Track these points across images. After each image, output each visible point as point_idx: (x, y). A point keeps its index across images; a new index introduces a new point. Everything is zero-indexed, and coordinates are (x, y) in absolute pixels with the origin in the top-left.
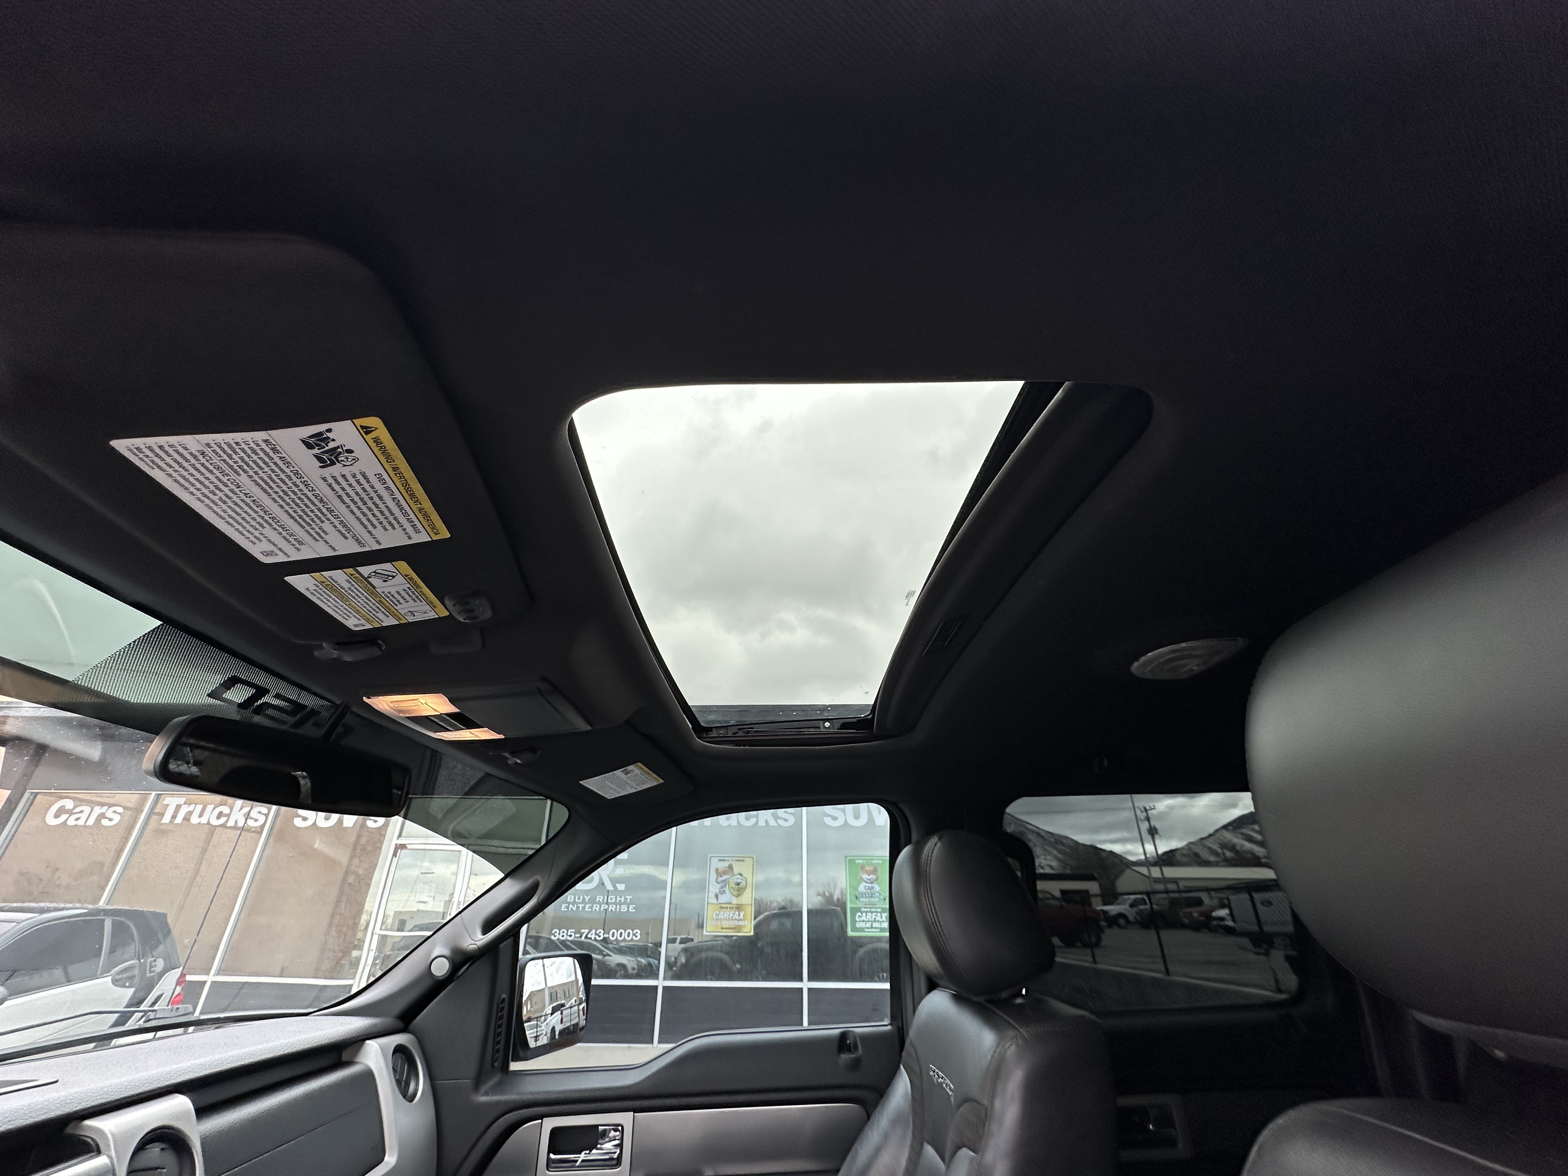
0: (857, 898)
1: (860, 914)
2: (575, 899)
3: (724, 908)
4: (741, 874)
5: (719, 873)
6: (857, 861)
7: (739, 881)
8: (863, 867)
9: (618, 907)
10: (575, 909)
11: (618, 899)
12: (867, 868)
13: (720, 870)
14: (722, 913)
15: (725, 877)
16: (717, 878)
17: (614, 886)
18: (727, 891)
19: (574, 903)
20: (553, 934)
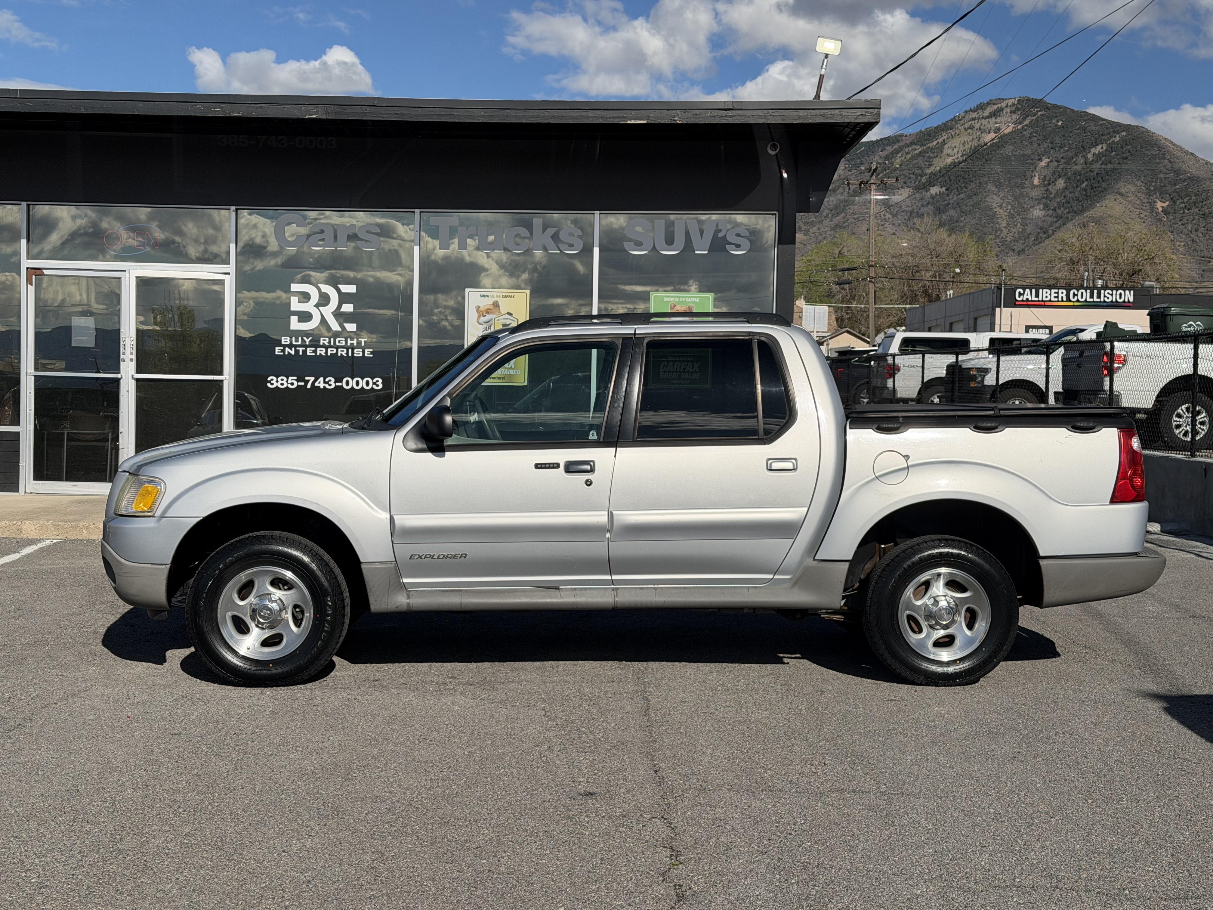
1: (666, 364)
2: (291, 340)
4: (509, 314)
5: (481, 313)
6: (666, 299)
7: (508, 322)
8: (673, 307)
9: (350, 350)
10: (293, 352)
11: (349, 342)
12: (678, 307)
13: (481, 309)
15: (488, 317)
16: (479, 317)
19: (291, 346)
20: (269, 382)
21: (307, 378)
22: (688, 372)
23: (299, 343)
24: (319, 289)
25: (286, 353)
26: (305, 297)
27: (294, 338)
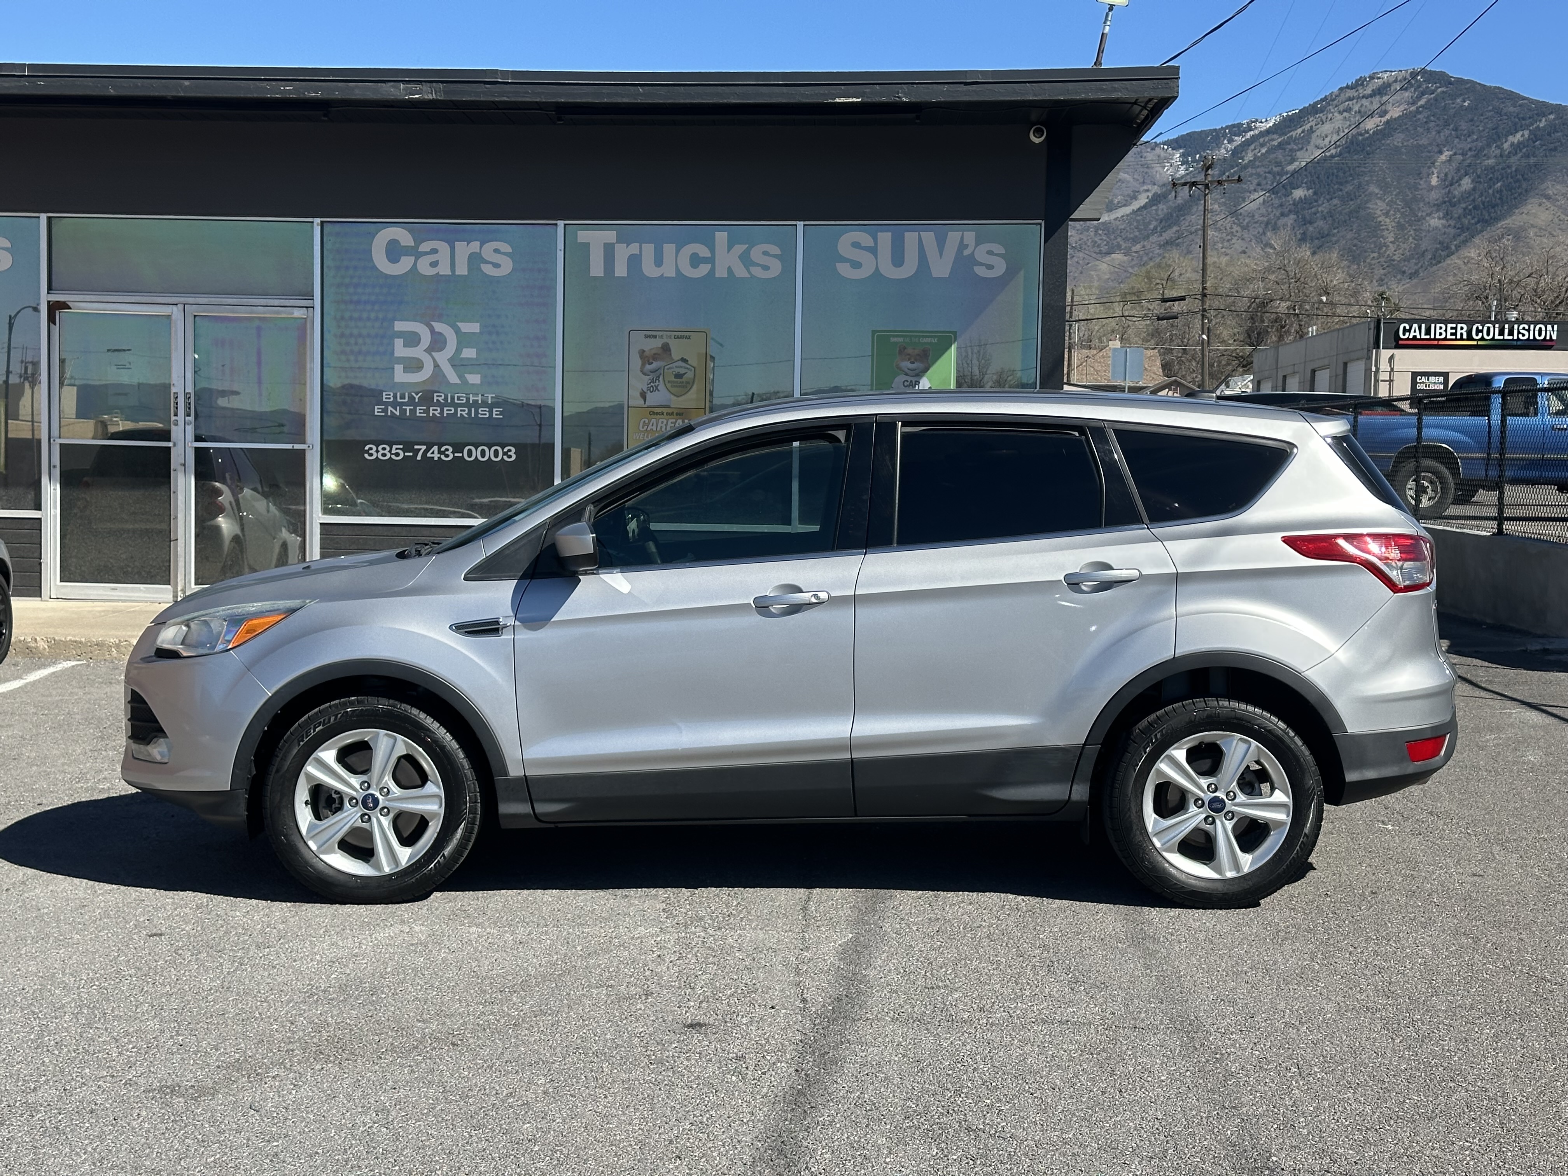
2: (395, 397)
3: (657, 414)
4: (684, 360)
5: (645, 358)
6: (893, 340)
7: (682, 371)
8: (902, 350)
9: (473, 409)
10: (398, 413)
11: (472, 398)
12: (910, 351)
13: (647, 354)
14: (654, 421)
15: (655, 365)
16: (643, 365)
17: (461, 377)
18: (661, 387)
19: (395, 404)
20: (367, 452)
21: (416, 447)
23: (406, 400)
24: (431, 329)
25: (389, 414)
26: (412, 340)
27: (399, 394)
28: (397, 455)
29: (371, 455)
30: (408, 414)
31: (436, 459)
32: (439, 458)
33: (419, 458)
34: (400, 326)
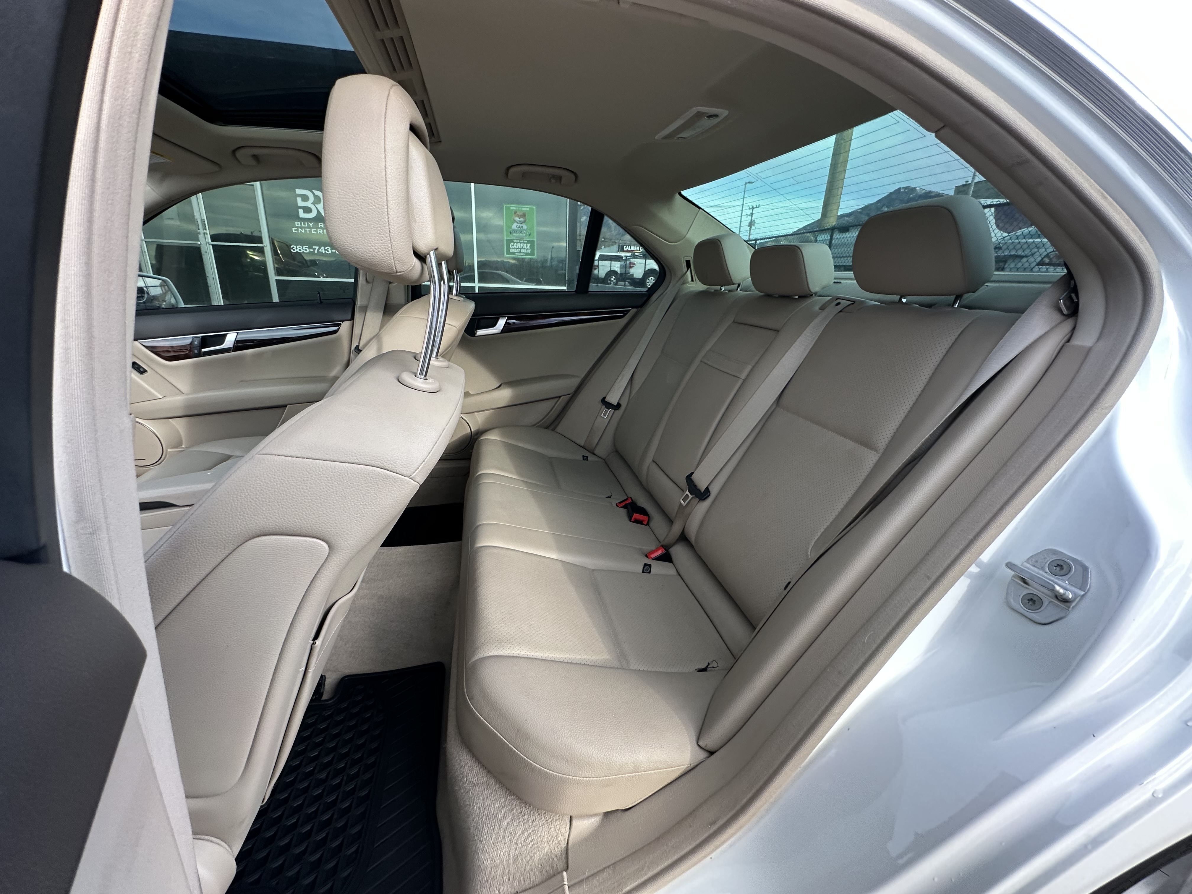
0: (511, 233)
1: (513, 244)
6: (511, 208)
8: (515, 213)
10: (303, 231)
12: (518, 213)
19: (301, 228)
20: (292, 249)
21: (314, 247)
22: (525, 249)
23: (306, 226)
24: (313, 193)
25: (300, 232)
26: (305, 198)
27: (302, 223)
28: (306, 250)
29: (294, 250)
30: (308, 232)
31: (324, 252)
32: (325, 252)
33: (316, 252)
34: (299, 191)
